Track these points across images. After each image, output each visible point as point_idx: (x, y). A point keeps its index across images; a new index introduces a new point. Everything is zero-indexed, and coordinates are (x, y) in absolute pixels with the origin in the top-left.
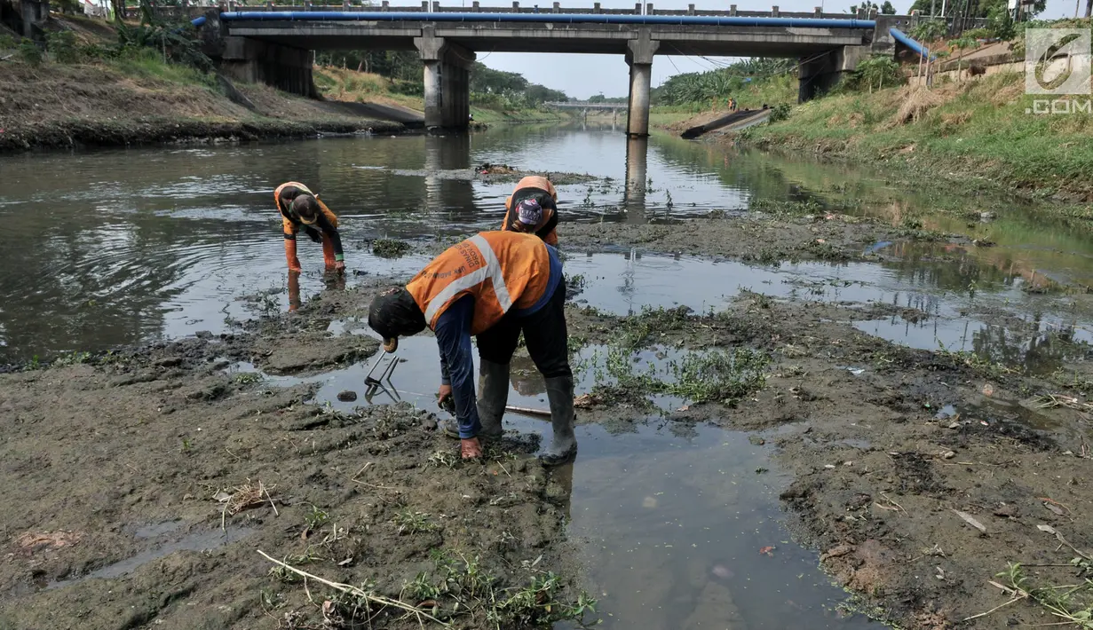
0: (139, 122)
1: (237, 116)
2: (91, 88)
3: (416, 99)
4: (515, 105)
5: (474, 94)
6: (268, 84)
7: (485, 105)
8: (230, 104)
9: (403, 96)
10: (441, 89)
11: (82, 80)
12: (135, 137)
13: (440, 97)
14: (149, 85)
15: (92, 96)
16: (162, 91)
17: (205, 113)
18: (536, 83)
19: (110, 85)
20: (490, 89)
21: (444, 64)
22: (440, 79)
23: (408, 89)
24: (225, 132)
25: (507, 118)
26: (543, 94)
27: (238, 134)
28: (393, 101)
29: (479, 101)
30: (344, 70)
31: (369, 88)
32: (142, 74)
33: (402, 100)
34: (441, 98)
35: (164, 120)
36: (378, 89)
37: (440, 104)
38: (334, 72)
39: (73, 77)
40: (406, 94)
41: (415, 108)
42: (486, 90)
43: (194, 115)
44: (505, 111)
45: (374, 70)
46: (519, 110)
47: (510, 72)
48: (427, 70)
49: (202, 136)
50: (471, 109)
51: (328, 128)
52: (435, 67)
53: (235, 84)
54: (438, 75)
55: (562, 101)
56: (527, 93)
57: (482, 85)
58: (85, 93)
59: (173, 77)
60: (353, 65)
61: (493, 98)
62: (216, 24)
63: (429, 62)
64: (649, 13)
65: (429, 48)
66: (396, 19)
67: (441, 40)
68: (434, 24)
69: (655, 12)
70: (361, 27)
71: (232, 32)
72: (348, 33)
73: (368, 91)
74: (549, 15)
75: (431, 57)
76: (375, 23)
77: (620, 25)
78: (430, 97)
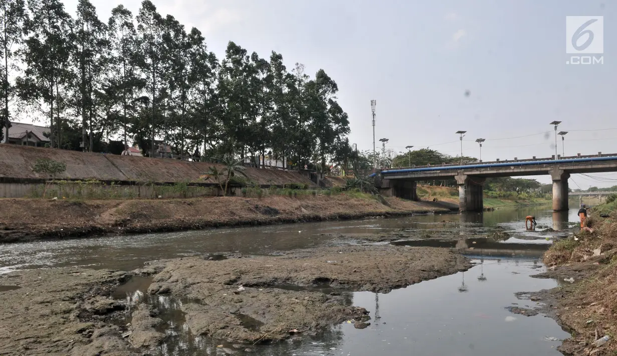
1: (384, 209)
2: (343, 202)
4: (530, 196)
6: (397, 197)
8: (383, 205)
10: (466, 195)
11: (340, 200)
13: (466, 199)
14: (359, 201)
16: (362, 202)
17: (375, 209)
19: (348, 201)
21: (468, 185)
23: (454, 194)
24: (380, 215)
27: (384, 215)
28: (452, 199)
31: (442, 194)
32: (356, 198)
35: (362, 211)
37: (466, 201)
38: (428, 187)
41: (456, 202)
42: (515, 189)
43: (370, 210)
44: (518, 200)
48: (460, 187)
49: (373, 216)
51: (417, 212)
52: (464, 186)
53: (385, 198)
54: (465, 190)
58: (341, 204)
59: (365, 198)
60: (438, 184)
62: (380, 175)
63: (461, 185)
64: (559, 159)
65: (461, 179)
66: (448, 169)
67: (466, 176)
68: (463, 170)
69: (561, 158)
70: (433, 173)
71: (385, 178)
72: (429, 175)
73: (441, 195)
74: (513, 163)
75: (462, 183)
76: (439, 171)
77: (545, 165)
78: (461, 199)
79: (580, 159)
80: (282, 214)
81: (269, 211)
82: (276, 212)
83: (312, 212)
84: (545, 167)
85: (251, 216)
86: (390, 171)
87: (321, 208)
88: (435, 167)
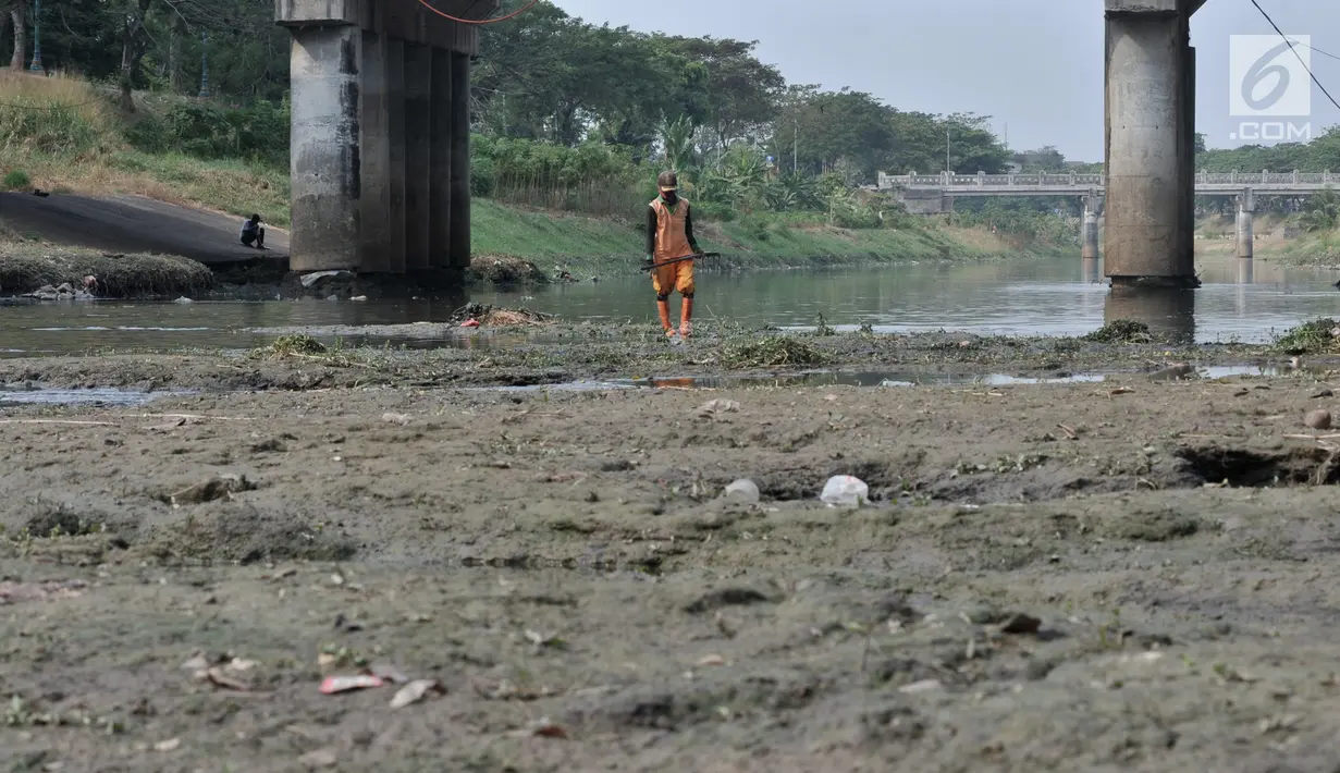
5: (499, 144)
7: (557, 194)
9: (190, 164)
10: (355, 129)
13: (351, 162)
20: (589, 123)
22: (352, 92)
23: (206, 132)
29: (522, 179)
33: (187, 178)
34: (356, 162)
36: (84, 138)
37: (353, 189)
40: (201, 153)
42: (568, 133)
45: (53, 58)
46: (726, 217)
50: (480, 212)
52: (336, 45)
54: (344, 78)
55: (966, 168)
57: (544, 106)
61: (592, 167)
63: (313, 32)
73: (43, 145)
75: (318, 13)
78: (314, 161)
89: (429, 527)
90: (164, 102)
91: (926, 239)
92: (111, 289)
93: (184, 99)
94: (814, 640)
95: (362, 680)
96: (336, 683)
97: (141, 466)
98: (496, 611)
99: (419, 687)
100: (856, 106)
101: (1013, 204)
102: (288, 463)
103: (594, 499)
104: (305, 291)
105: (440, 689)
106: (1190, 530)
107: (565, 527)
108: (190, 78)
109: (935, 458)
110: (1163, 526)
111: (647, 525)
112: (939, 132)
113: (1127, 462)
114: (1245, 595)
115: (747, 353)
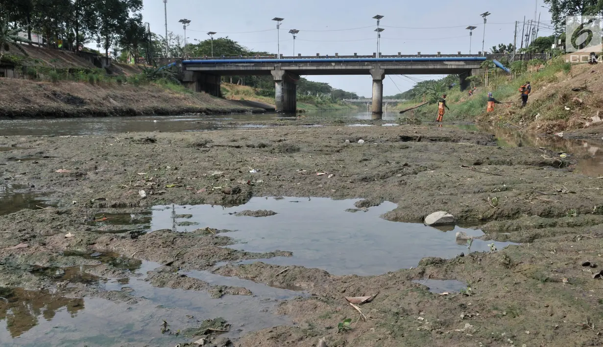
0: (172, 106)
1: (204, 106)
2: (156, 94)
3: (269, 98)
4: (324, 101)
5: (299, 95)
6: (206, 92)
7: (306, 101)
10: (283, 93)
11: (152, 92)
12: (172, 112)
13: (282, 97)
14: (173, 93)
15: (156, 97)
16: (177, 95)
18: (338, 88)
19: (161, 93)
20: (309, 93)
21: (285, 82)
22: (283, 89)
23: (265, 93)
24: (201, 111)
25: (317, 108)
26: (342, 95)
27: (205, 112)
28: (258, 99)
29: (302, 99)
30: (231, 84)
31: (246, 93)
33: (263, 99)
35: (180, 106)
36: (250, 94)
37: (283, 100)
38: (227, 85)
39: (149, 91)
40: (264, 96)
41: (270, 102)
42: (307, 94)
43: (189, 104)
44: (317, 104)
45: (246, 84)
46: (326, 104)
47: (321, 82)
48: (277, 85)
50: (298, 103)
52: (281, 83)
54: (282, 87)
55: (353, 98)
56: (332, 94)
57: (304, 91)
58: (154, 97)
60: (235, 82)
61: (310, 98)
62: (180, 65)
63: (278, 81)
64: (379, 57)
65: (278, 74)
66: (263, 62)
67: (284, 71)
68: (280, 64)
69: (383, 56)
70: (247, 66)
71: (187, 69)
72: (241, 68)
73: (245, 95)
74: (333, 59)
75: (279, 79)
76: (253, 64)
77: (366, 63)
78: (278, 97)
79: (400, 58)
80: (89, 104)
81: (72, 100)
82: (82, 102)
83: (123, 104)
84: (367, 65)
85: (53, 105)
86: (193, 60)
87: (132, 100)
88: (247, 58)
89: (309, 146)
90: (259, 90)
91: (349, 107)
92: (255, 112)
93: (262, 89)
94: (378, 166)
95: (322, 174)
96: (319, 174)
97: (271, 138)
98: (335, 162)
99: (332, 175)
100: (341, 91)
101: (359, 103)
102: (289, 137)
103: (330, 142)
104: (277, 113)
105: (334, 175)
106: (408, 148)
107: (327, 146)
108: (262, 87)
109: (368, 137)
110: (404, 147)
111: (338, 146)
112: (350, 94)
113: (393, 138)
114: (419, 157)
115: (335, 121)
